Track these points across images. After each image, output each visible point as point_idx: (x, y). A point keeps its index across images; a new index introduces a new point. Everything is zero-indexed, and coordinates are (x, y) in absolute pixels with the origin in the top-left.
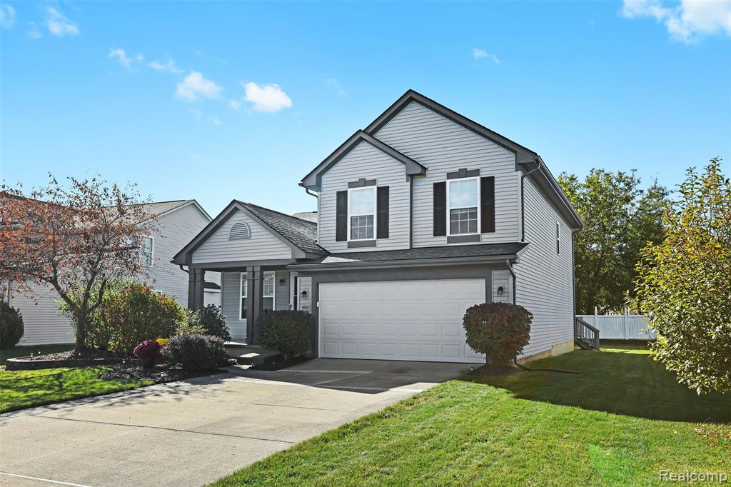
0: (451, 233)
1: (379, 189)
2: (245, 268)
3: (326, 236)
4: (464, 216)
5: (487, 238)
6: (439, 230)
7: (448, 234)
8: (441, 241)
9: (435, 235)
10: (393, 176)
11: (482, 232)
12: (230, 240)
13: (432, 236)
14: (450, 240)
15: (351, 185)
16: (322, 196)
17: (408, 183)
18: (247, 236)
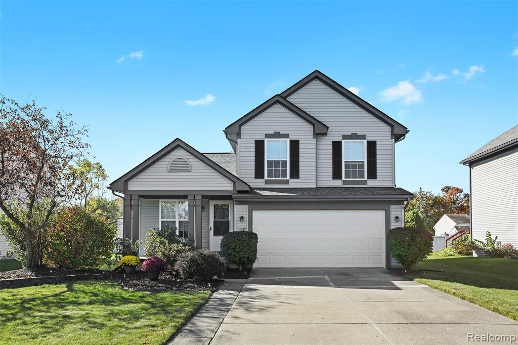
0: (345, 178)
1: (291, 142)
2: (187, 196)
3: (247, 174)
4: (354, 166)
5: (371, 183)
6: (337, 174)
7: (343, 178)
8: (338, 183)
9: (334, 178)
10: (302, 131)
12: (169, 172)
13: (331, 179)
14: (345, 182)
15: (268, 136)
16: (241, 142)
17: (314, 139)
18: (188, 170)
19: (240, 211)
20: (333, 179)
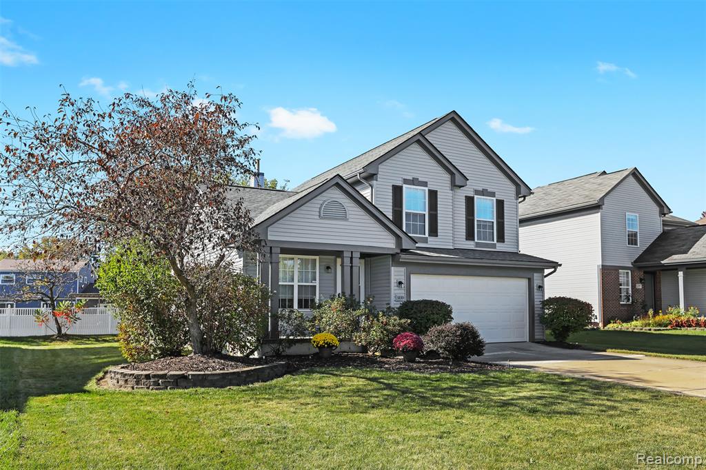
0: (478, 240)
1: (430, 192)
4: (485, 227)
5: (500, 247)
6: (470, 236)
7: (476, 240)
8: (470, 245)
10: (440, 181)
11: (497, 241)
12: (322, 218)
14: (477, 245)
15: (406, 181)
16: (378, 186)
17: (451, 192)
18: (345, 218)
19: (397, 273)
20: (466, 239)
